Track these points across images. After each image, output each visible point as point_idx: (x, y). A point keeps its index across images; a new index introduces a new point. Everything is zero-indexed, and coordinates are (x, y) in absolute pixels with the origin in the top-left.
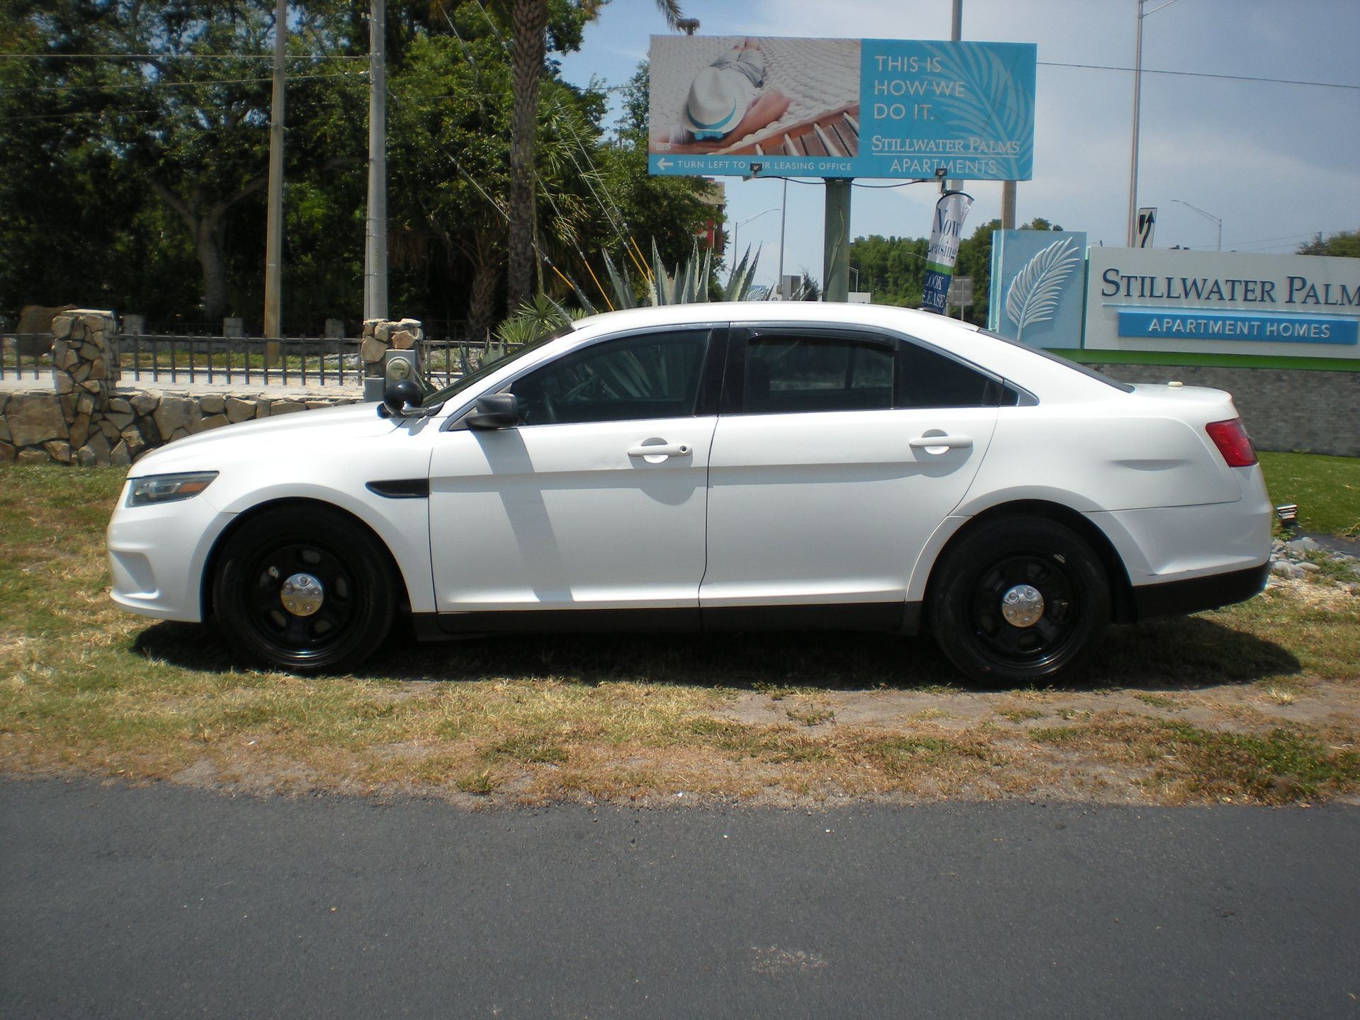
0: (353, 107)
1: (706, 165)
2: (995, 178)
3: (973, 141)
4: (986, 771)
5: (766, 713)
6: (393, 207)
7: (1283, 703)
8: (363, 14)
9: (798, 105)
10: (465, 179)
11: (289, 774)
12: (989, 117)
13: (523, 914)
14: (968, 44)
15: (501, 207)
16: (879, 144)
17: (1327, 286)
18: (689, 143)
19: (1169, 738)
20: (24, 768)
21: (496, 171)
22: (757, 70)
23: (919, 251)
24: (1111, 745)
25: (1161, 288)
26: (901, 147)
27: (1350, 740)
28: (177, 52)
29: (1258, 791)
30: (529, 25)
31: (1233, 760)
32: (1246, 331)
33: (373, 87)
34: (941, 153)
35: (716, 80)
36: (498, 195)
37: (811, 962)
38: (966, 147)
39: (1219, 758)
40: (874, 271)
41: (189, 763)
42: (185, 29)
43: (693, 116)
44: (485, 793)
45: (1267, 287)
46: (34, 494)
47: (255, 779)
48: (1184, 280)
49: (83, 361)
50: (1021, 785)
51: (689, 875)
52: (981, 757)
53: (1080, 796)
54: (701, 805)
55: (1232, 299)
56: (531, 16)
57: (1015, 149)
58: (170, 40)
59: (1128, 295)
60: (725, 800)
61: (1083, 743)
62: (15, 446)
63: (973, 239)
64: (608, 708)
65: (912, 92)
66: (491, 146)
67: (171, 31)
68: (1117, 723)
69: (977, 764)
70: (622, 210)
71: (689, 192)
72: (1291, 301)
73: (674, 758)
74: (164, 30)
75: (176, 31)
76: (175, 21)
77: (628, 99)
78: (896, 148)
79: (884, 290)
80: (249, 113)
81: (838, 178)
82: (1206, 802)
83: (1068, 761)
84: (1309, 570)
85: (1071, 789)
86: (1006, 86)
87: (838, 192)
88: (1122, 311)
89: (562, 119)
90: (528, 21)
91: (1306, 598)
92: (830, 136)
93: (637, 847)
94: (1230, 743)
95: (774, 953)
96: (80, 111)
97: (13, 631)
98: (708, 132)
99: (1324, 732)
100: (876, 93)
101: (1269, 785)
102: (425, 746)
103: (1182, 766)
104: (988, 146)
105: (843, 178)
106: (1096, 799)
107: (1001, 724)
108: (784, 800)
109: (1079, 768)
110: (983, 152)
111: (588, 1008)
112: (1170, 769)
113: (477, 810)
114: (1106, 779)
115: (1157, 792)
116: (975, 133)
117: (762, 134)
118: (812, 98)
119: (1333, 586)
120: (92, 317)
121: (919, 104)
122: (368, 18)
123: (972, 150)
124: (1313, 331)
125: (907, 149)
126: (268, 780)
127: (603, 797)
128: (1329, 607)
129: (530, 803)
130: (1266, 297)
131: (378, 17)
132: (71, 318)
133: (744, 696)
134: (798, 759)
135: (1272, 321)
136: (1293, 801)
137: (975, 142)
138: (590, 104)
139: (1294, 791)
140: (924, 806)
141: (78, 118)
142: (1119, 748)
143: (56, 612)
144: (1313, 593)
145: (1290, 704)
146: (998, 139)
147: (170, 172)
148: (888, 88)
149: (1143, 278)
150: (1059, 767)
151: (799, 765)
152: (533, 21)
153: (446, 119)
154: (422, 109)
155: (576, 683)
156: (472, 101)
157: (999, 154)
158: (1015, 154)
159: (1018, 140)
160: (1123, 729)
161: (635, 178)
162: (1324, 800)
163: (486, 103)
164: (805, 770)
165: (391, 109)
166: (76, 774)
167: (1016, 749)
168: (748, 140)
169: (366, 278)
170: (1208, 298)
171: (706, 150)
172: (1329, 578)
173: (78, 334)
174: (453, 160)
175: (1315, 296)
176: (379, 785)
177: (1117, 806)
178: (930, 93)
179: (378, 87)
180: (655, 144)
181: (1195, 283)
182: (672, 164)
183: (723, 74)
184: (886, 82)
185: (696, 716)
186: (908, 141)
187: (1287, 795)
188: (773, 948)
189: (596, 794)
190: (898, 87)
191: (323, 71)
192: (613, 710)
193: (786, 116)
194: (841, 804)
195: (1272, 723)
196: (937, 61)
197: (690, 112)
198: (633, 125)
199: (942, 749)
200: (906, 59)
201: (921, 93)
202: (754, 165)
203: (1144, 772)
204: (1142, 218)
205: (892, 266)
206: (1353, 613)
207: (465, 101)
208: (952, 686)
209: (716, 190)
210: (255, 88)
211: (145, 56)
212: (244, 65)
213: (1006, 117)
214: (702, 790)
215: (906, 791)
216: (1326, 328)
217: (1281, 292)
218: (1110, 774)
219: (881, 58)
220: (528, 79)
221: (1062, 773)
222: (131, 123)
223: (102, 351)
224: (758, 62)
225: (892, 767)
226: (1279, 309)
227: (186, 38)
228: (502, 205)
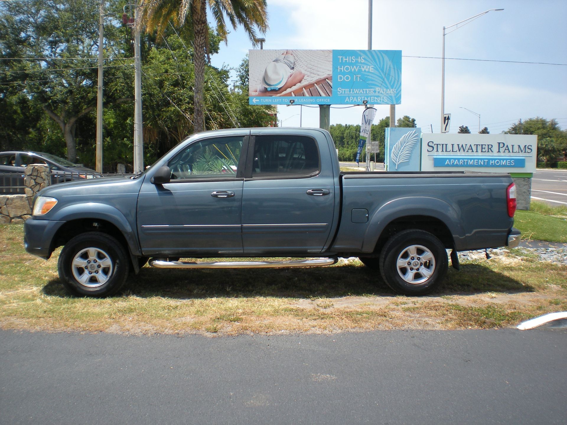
0: (128, 78)
1: (272, 101)
2: (387, 103)
3: (377, 89)
4: (387, 320)
5: (310, 305)
6: (144, 118)
7: (492, 298)
8: (131, 41)
9: (308, 76)
10: (174, 106)
11: (146, 328)
12: (384, 80)
13: (235, 367)
14: (374, 51)
15: (188, 117)
16: (340, 91)
17: (513, 146)
18: (265, 92)
19: (450, 309)
20: (52, 329)
21: (186, 103)
22: (292, 63)
23: (356, 130)
24: (430, 312)
25: (449, 148)
26: (349, 92)
27: (515, 308)
28: (55, 56)
29: (481, 324)
30: (200, 46)
31: (472, 315)
32: (482, 164)
33: (136, 70)
34: (365, 94)
35: (275, 66)
36: (187, 113)
37: (332, 377)
38: (375, 92)
39: (468, 315)
40: (339, 139)
41: (111, 325)
42: (58, 47)
43: (267, 81)
44: (215, 332)
45: (490, 147)
46: (20, 236)
47: (135, 330)
48: (458, 145)
49: (37, 184)
50: (399, 325)
51: (289, 355)
52: (385, 316)
53: (420, 328)
54: (290, 334)
55: (477, 151)
56: (201, 43)
57: (394, 92)
58: (52, 51)
59: (437, 151)
60: (298, 332)
61: (421, 311)
62: (10, 217)
63: (379, 125)
64: (254, 304)
65: (353, 70)
66: (184, 93)
67: (52, 48)
68: (433, 305)
69: (384, 318)
70: (237, 118)
71: (264, 110)
72: (499, 152)
73: (279, 319)
74: (49, 48)
75: (54, 48)
76: (54, 44)
77: (239, 73)
78: (347, 92)
79: (343, 147)
80: (85, 81)
81: (325, 105)
82: (463, 328)
83: (415, 317)
84: (506, 252)
85: (416, 325)
86: (390, 67)
87: (324, 110)
88: (435, 157)
89: (212, 82)
90: (200, 45)
91: (504, 262)
92: (321, 88)
93: (270, 347)
94: (472, 310)
95: (319, 375)
96: (16, 81)
97: (29, 285)
98: (273, 88)
99: (506, 306)
100: (339, 71)
101: (484, 322)
102: (192, 318)
103: (454, 317)
104: (383, 91)
105: (326, 105)
106: (425, 329)
107: (392, 306)
108: (318, 332)
109: (419, 319)
110: (381, 93)
111: (261, 392)
112: (450, 318)
113: (214, 337)
114: (428, 322)
115: (445, 326)
116: (378, 86)
117: (294, 88)
118: (313, 73)
119: (515, 258)
120: (40, 167)
121: (356, 75)
122: (134, 42)
123: (377, 93)
124: (508, 163)
125: (352, 93)
126: (140, 330)
127: (257, 332)
128: (513, 265)
129: (231, 335)
130: (490, 150)
131: (137, 42)
132: (32, 167)
133: (301, 300)
134: (322, 318)
135: (492, 159)
136: (493, 328)
137: (378, 89)
138: (223, 75)
139: (493, 324)
140: (366, 332)
141: (15, 83)
142: (433, 312)
143: (44, 278)
144: (507, 260)
145: (495, 298)
146: (387, 88)
147: (53, 106)
148: (344, 69)
149: (443, 145)
150: (412, 319)
151: (323, 321)
152: (202, 44)
153: (166, 82)
154: (156, 78)
155: (241, 297)
156: (176, 75)
157: (387, 94)
158: (394, 94)
159: (395, 88)
160: (435, 306)
161: (242, 105)
162: (503, 327)
163: (181, 76)
164: (325, 322)
165: (144, 79)
166: (71, 330)
167: (398, 314)
168: (289, 90)
169: (134, 147)
170: (468, 151)
171: (272, 95)
172: (513, 255)
173: (35, 174)
174: (169, 99)
175: (508, 149)
176: (178, 331)
177: (432, 330)
178: (360, 71)
179: (138, 70)
180: (251, 92)
181: (462, 146)
182: (258, 100)
183: (278, 65)
184: (343, 66)
185: (284, 307)
186: (352, 90)
187: (490, 325)
188: (319, 374)
189: (253, 331)
190: (347, 69)
191: (115, 63)
192: (255, 305)
193: (303, 81)
194: (338, 332)
195: (488, 304)
196: (362, 58)
197: (265, 80)
198: (241, 84)
199: (372, 314)
200: (350, 57)
201: (357, 71)
202: (292, 100)
203: (441, 319)
204: (445, 118)
205: (346, 136)
206: (521, 267)
207: (173, 75)
208: (374, 295)
209: (275, 109)
210: (88, 71)
211: (42, 58)
212: (83, 62)
213: (390, 79)
214: (290, 329)
215: (360, 327)
216: (513, 162)
217: (495, 148)
218: (429, 321)
219: (340, 57)
220: (200, 68)
221: (413, 321)
222: (37, 86)
223: (44, 180)
224: (292, 59)
225: (355, 320)
226: (494, 154)
227: (58, 51)
228: (189, 117)
